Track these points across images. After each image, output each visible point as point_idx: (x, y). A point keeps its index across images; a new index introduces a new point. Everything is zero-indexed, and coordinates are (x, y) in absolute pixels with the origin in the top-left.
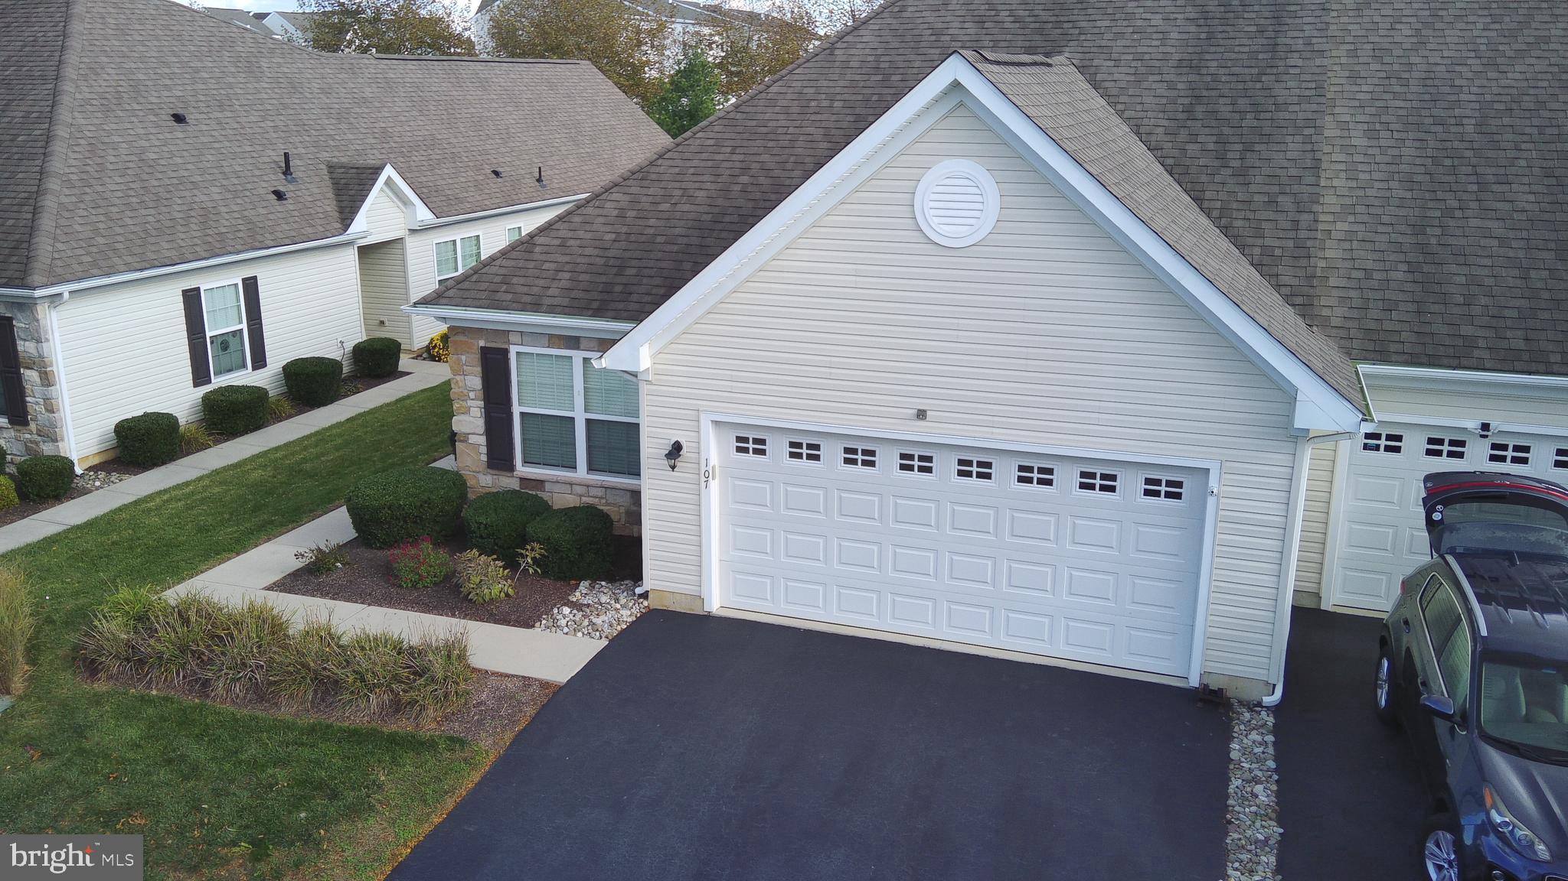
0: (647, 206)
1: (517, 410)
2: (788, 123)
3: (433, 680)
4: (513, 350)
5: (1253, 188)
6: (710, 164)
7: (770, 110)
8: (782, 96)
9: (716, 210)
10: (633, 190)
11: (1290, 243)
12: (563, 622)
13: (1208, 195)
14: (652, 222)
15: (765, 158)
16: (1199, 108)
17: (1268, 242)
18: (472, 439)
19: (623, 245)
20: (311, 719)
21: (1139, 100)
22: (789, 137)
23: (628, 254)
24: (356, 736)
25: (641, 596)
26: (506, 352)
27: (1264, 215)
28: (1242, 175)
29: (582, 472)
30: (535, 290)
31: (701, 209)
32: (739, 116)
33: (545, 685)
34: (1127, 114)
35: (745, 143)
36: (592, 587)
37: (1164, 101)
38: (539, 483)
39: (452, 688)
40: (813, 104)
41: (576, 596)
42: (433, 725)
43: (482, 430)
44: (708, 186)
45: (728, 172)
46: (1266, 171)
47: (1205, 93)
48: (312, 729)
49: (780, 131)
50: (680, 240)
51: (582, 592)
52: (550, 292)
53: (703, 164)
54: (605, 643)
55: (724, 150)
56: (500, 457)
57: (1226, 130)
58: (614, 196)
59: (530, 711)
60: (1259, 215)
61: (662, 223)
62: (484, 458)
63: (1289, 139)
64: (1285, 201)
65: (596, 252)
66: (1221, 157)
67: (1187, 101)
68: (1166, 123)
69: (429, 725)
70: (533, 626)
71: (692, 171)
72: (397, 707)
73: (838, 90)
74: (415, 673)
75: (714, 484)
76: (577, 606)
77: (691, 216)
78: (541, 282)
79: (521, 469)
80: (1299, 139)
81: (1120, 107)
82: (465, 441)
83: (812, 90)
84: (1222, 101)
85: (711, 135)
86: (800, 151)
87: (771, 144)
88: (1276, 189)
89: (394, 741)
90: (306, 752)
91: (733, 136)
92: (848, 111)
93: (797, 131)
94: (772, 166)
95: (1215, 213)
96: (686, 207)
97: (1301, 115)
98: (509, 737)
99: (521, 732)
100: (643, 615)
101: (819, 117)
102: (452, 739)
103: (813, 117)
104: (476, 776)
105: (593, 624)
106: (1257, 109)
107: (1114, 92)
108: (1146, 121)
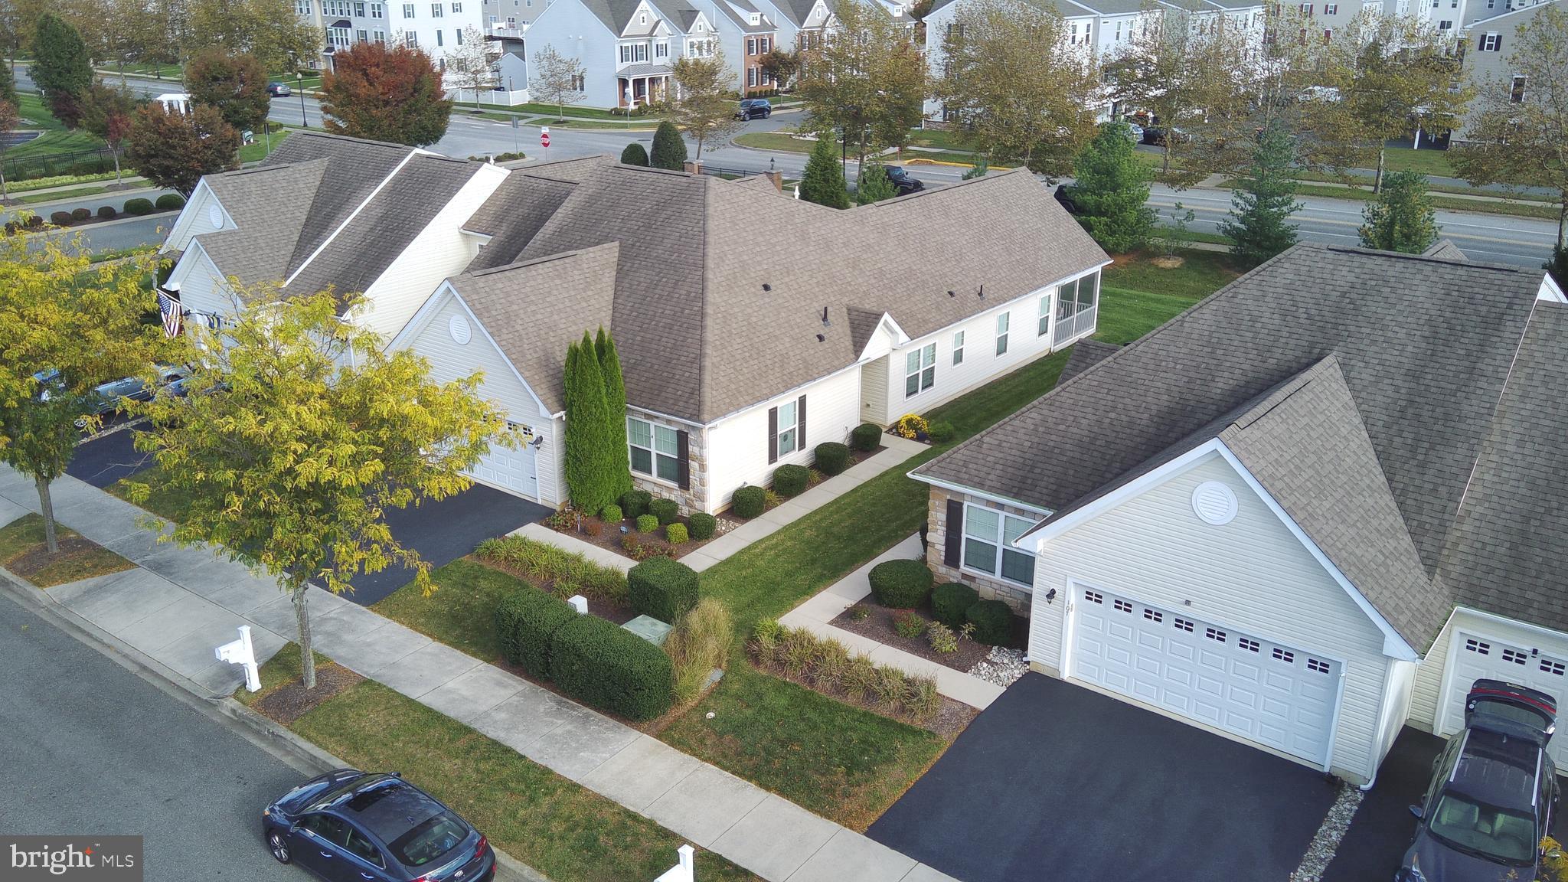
0: (1051, 425)
1: (964, 536)
2: (1145, 376)
3: (920, 700)
4: (966, 504)
5: (1426, 478)
6: (1093, 400)
7: (1135, 364)
8: (1144, 354)
9: (1092, 435)
10: (1045, 412)
11: (1436, 522)
12: (983, 672)
13: (1397, 478)
14: (1054, 437)
15: (1127, 401)
16: (1411, 410)
17: (1424, 518)
18: (937, 546)
19: (1035, 451)
20: (862, 708)
21: (1373, 397)
22: (1144, 388)
23: (1037, 458)
24: (884, 722)
25: (1025, 662)
26: (962, 504)
27: (1426, 498)
28: (1422, 465)
29: (998, 576)
30: (982, 474)
31: (1083, 433)
32: (1115, 366)
33: (973, 709)
34: (1364, 407)
35: (1117, 388)
36: (999, 651)
37: (1390, 400)
38: (972, 579)
39: (930, 706)
40: (1164, 364)
41: (990, 657)
42: (920, 723)
43: (943, 542)
44: (1089, 416)
45: (1103, 408)
46: (1438, 466)
47: (1418, 399)
48: (865, 714)
49: (1139, 382)
50: (1068, 453)
51: (993, 654)
52: (990, 477)
53: (1088, 399)
54: (1004, 689)
55: (1102, 390)
56: (952, 559)
57: (1423, 431)
58: (1034, 415)
59: (966, 723)
60: (1424, 498)
61: (1059, 439)
62: (943, 558)
63: (1459, 445)
64: (1443, 490)
65: (1018, 453)
66: (1414, 450)
67: (1404, 403)
68: (1385, 418)
69: (918, 723)
70: (967, 672)
71: (1081, 403)
72: (903, 709)
73: (1180, 356)
74: (912, 694)
75: (1072, 614)
76: (991, 663)
77: (1077, 437)
78: (985, 469)
79: (964, 568)
80: (1466, 445)
81: (1360, 401)
82: (933, 547)
83: (1164, 353)
84: (1427, 407)
85: (1098, 378)
86: (1149, 399)
87: (1132, 391)
88: (1440, 481)
89: (902, 728)
90: (864, 727)
91: (1110, 381)
92: (1185, 373)
93: (1150, 383)
94: (1132, 408)
95: (1398, 492)
96: (1075, 430)
97: (1472, 428)
98: (955, 735)
99: (962, 733)
100: (1026, 674)
101: (1165, 375)
102: (929, 732)
103: (1162, 375)
104: (941, 754)
105: (998, 676)
106: (1447, 417)
107: (1359, 388)
108: (1373, 415)
